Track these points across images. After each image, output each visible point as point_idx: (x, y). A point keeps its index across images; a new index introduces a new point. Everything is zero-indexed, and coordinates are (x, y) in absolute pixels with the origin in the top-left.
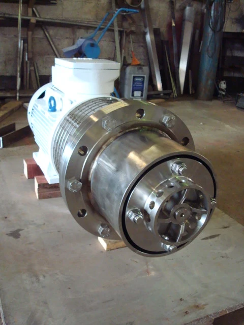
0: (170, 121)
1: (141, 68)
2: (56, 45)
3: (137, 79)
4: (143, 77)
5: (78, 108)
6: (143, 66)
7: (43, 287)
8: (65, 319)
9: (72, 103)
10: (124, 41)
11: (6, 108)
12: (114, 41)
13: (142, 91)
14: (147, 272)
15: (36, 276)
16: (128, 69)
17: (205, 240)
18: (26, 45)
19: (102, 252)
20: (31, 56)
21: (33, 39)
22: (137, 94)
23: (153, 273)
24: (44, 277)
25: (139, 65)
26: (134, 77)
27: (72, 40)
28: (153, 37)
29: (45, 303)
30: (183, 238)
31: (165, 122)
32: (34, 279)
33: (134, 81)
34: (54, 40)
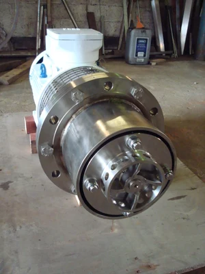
0: (137, 93)
1: (144, 32)
2: (72, 10)
3: (140, 41)
4: (147, 40)
5: (60, 76)
6: (147, 29)
7: (18, 237)
8: (30, 269)
9: (58, 70)
10: (132, 6)
11: (24, 66)
12: (123, 7)
13: (145, 52)
14: (112, 229)
15: (14, 227)
16: (133, 32)
17: (170, 201)
18: (45, 10)
19: (75, 207)
20: (50, 20)
21: (52, 5)
22: (141, 54)
23: (116, 231)
24: (21, 227)
25: (143, 28)
26: (138, 39)
27: (85, 6)
28: (158, 2)
29: (16, 252)
30: (139, 206)
31: (133, 94)
32: (11, 229)
33: (138, 43)
34: (70, 5)
